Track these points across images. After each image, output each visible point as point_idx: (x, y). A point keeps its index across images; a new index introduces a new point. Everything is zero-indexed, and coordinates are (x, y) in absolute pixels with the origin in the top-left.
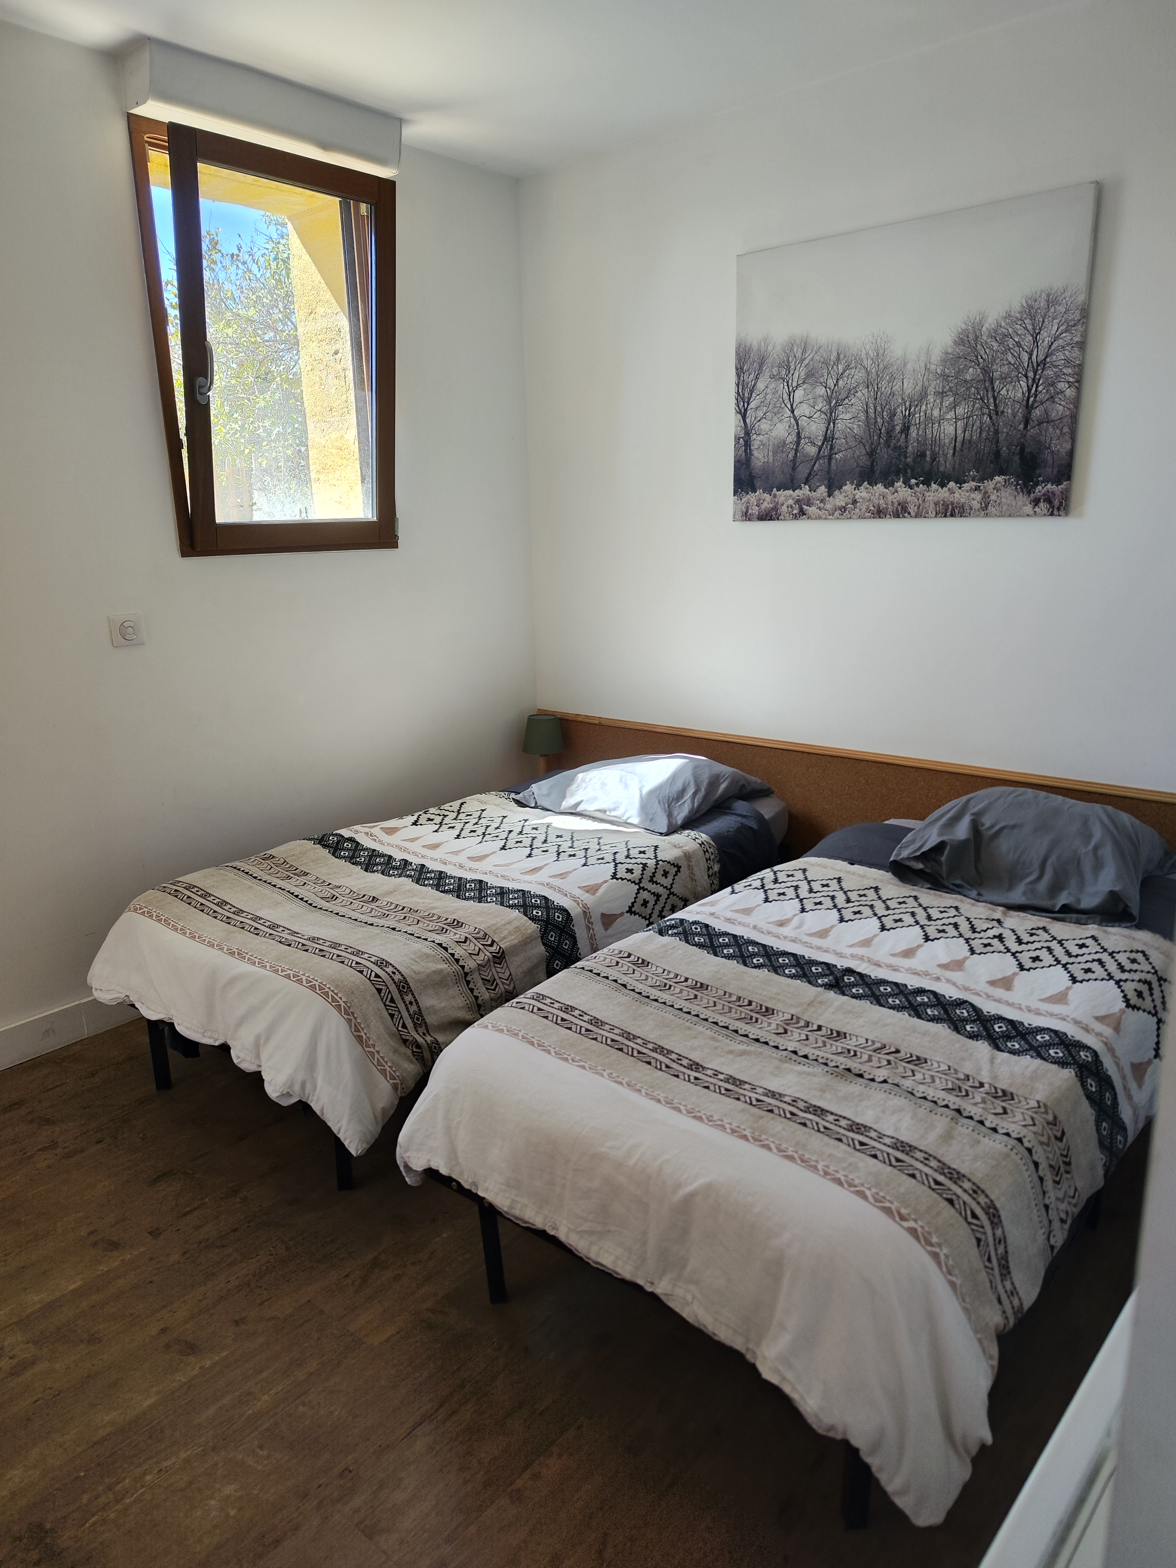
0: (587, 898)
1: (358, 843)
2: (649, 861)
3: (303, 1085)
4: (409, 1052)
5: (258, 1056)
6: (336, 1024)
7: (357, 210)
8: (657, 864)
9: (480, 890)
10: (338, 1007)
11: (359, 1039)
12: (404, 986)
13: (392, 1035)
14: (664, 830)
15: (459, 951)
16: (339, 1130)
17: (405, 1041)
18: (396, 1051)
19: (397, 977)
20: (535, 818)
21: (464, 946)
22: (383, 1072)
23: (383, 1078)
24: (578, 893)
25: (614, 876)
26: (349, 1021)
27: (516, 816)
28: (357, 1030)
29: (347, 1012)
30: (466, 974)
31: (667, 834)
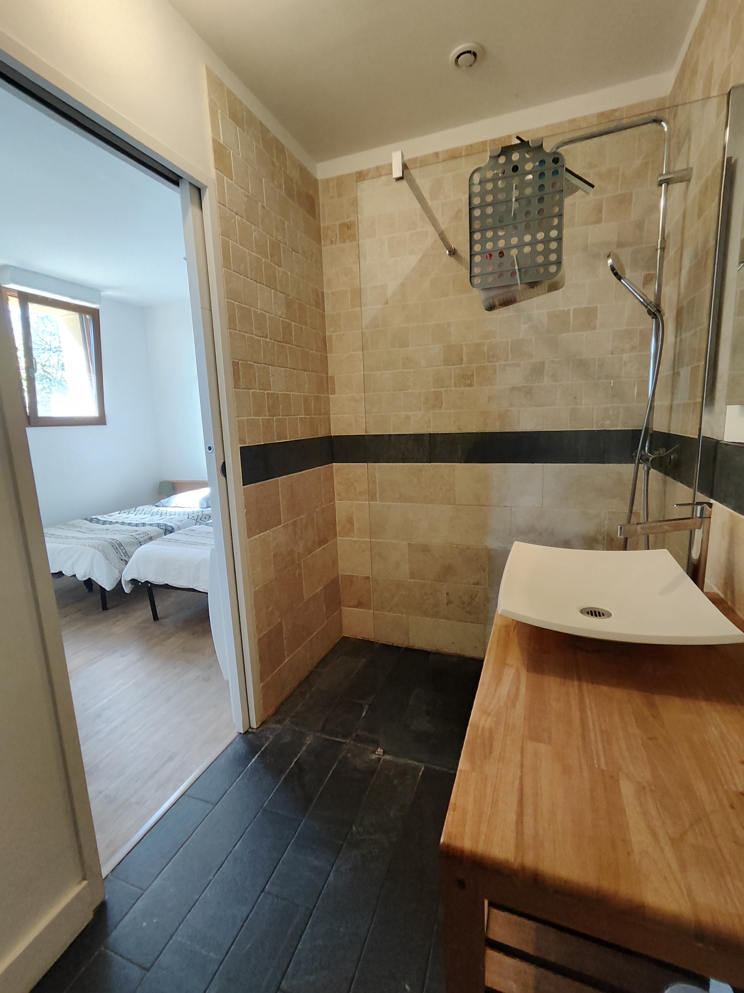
0: (179, 523)
1: (98, 519)
2: (200, 515)
3: (90, 572)
4: (124, 563)
5: (73, 569)
6: (99, 555)
7: (85, 317)
8: (202, 515)
9: (144, 525)
10: (100, 550)
11: (107, 559)
12: (120, 545)
13: (117, 558)
14: (206, 507)
15: (137, 537)
16: (103, 584)
17: (122, 560)
18: (119, 562)
19: (118, 542)
20: (162, 509)
21: (139, 535)
22: (116, 568)
23: (115, 569)
24: (176, 522)
25: (188, 518)
26: (103, 554)
27: (155, 509)
28: (106, 556)
29: (103, 552)
30: (140, 542)
31: (207, 508)
